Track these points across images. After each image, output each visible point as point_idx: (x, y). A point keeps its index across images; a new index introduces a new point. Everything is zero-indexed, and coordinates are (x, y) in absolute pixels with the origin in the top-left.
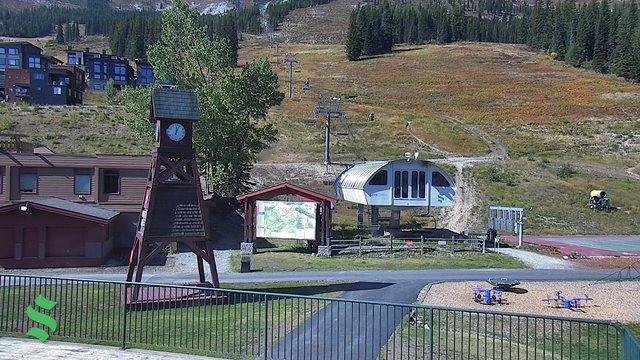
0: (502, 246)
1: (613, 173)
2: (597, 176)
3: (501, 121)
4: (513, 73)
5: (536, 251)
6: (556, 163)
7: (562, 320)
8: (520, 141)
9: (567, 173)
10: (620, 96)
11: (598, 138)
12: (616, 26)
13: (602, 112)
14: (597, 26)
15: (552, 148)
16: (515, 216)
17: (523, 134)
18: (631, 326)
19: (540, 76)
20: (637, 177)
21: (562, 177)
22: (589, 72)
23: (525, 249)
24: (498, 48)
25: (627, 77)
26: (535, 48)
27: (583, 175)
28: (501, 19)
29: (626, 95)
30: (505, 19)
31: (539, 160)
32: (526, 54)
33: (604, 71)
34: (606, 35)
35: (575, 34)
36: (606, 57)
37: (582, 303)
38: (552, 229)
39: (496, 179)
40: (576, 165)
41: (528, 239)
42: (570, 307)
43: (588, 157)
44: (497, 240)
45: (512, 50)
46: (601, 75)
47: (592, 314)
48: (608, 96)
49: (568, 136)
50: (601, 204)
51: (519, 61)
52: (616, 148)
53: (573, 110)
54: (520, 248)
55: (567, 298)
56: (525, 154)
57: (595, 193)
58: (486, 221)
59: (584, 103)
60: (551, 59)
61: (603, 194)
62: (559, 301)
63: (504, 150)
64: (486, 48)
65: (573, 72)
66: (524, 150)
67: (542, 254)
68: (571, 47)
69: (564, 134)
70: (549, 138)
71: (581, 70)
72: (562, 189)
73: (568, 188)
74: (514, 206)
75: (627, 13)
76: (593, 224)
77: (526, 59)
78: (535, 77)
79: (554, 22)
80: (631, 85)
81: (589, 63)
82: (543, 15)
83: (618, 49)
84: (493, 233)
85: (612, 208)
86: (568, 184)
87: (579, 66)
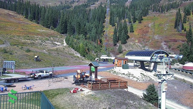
0: (8, 73)
1: (40, 51)
2: (37, 52)
3: (8, 34)
4: (12, 20)
5: (19, 74)
6: (25, 48)
7: (26, 93)
8: (14, 41)
9: (29, 51)
10: (42, 30)
11: (37, 41)
12: (41, 12)
13: (38, 34)
14: (36, 11)
15: (24, 44)
16: (12, 64)
17: (15, 39)
18: (44, 91)
19: (20, 22)
20: (46, 52)
21: (27, 52)
22: (34, 23)
23: (15, 74)
24: (6, 11)
25: (44, 26)
26: (19, 13)
27: (33, 52)
28: (7, 2)
29: (44, 30)
30: (8, 2)
31: (20, 47)
32: (16, 15)
33: (38, 23)
34: (39, 14)
35: (30, 12)
36: (38, 20)
37: (32, 87)
38: (24, 67)
39: (6, 52)
40: (31, 49)
41: (16, 70)
42: (29, 89)
43: (34, 47)
44: (6, 71)
45: (11, 13)
46: (37, 24)
47: (34, 90)
48: (39, 30)
49: (29, 40)
50: (37, 60)
51: (14, 17)
52: (41, 44)
53: (30, 33)
54: (14, 73)
55: (28, 87)
56: (16, 45)
57: (36, 57)
58: (2, 66)
59: (33, 31)
60: (24, 18)
61: (38, 57)
62: (26, 88)
63: (9, 43)
64: (2, 10)
65: (30, 22)
66: (16, 44)
67: (21, 74)
68: (29, 15)
69: (28, 40)
70: (23, 41)
71: (32, 22)
72: (27, 56)
73: (29, 55)
74: (12, 61)
75: (43, 9)
76: (35, 65)
77: (16, 16)
78: (19, 22)
79: (24, 7)
80: (45, 28)
81: (34, 21)
82: (21, 4)
83: (42, 18)
84: (5, 69)
85: (40, 61)
86: (29, 54)
87: (32, 21)
